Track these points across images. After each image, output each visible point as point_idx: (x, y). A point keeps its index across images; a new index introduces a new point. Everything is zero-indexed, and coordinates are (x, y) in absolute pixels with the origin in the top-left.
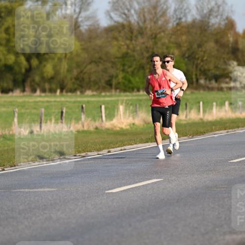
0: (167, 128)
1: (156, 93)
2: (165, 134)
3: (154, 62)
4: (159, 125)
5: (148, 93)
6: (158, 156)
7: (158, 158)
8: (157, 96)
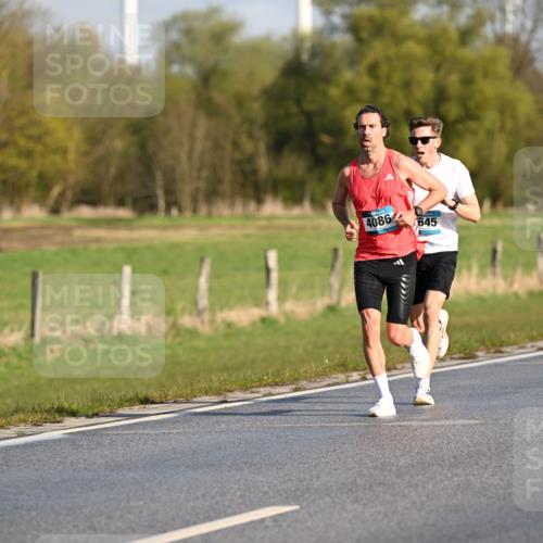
0: (401, 326)
1: (365, 220)
2: (397, 345)
3: (364, 127)
4: (375, 316)
5: (344, 219)
6: (374, 410)
7: (374, 416)
8: (368, 229)
